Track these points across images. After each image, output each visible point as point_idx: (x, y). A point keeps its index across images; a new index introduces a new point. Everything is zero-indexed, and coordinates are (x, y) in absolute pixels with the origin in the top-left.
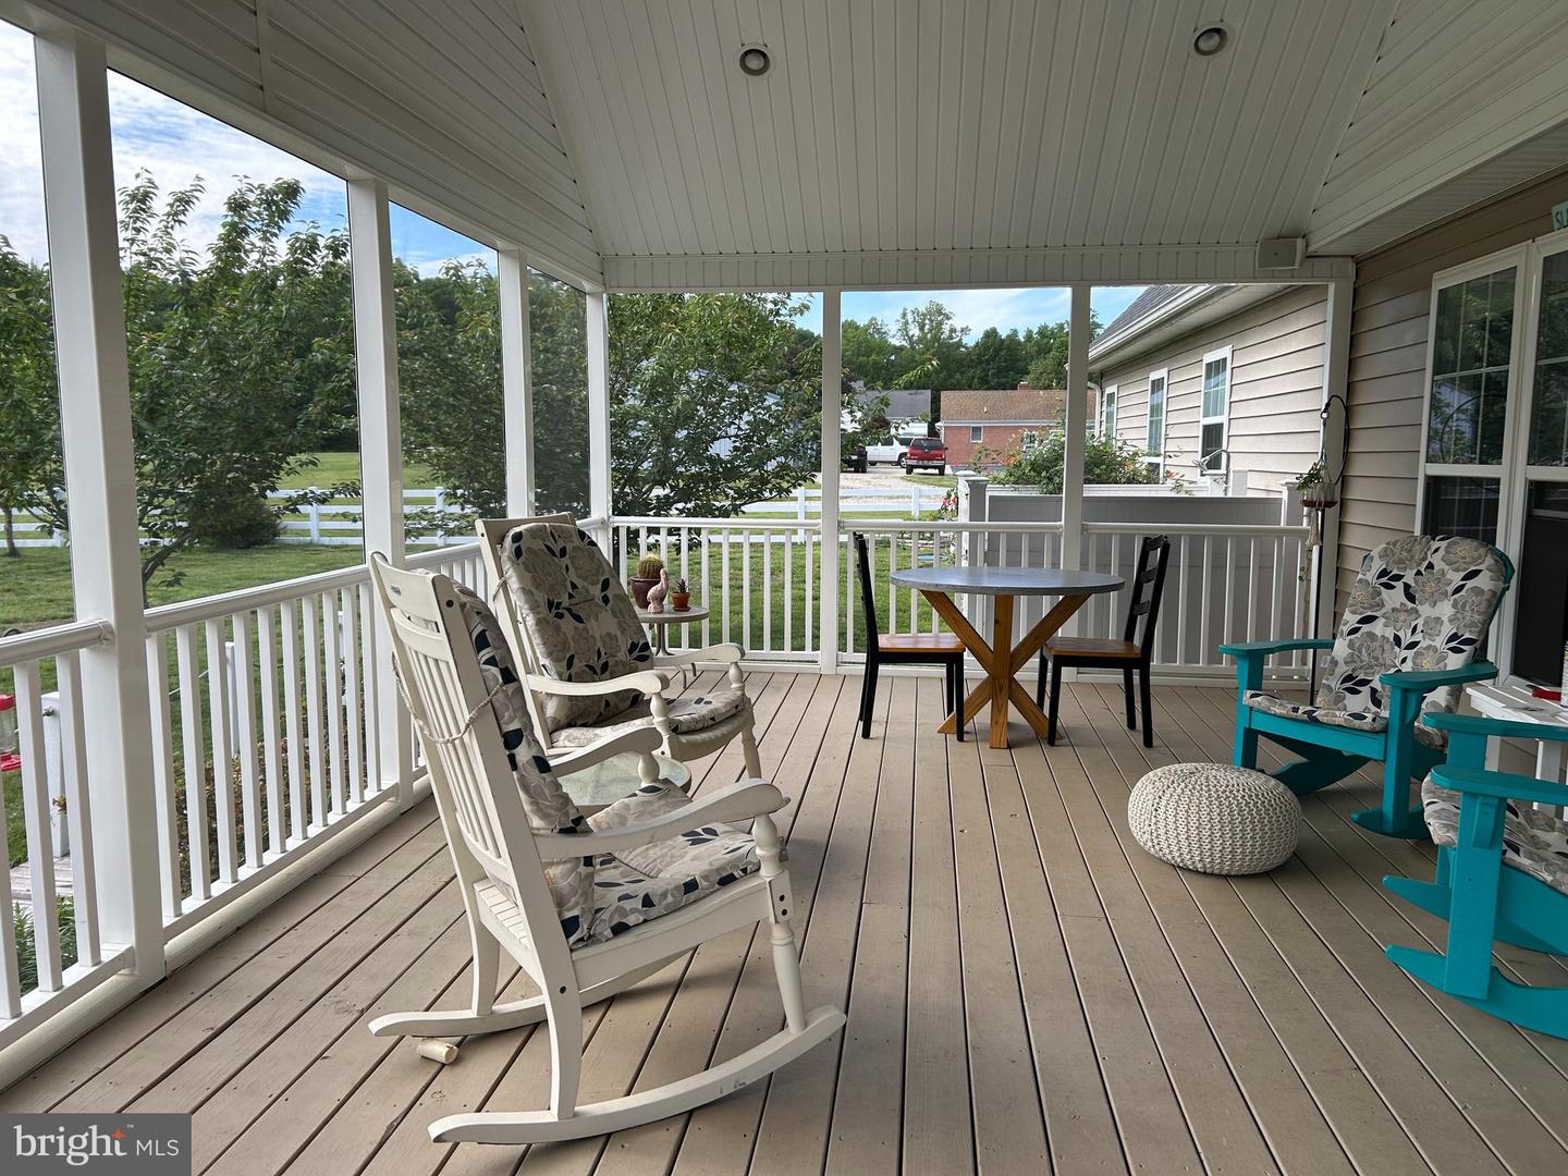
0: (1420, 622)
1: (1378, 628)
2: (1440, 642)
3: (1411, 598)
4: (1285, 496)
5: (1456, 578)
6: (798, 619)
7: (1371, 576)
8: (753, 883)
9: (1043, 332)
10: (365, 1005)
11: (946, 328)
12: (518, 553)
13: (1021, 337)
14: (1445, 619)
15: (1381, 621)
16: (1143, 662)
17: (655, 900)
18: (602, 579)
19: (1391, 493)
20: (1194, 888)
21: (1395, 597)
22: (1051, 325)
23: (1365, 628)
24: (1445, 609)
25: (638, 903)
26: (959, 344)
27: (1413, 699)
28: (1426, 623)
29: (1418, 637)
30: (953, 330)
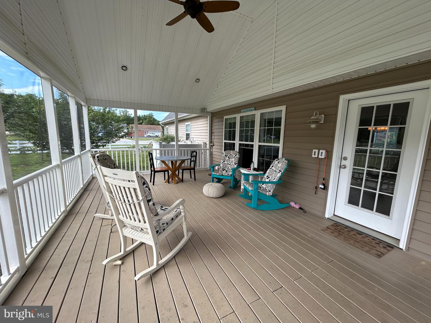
0: (230, 161)
1: (225, 162)
2: (233, 164)
3: (229, 158)
4: (203, 144)
5: (234, 156)
6: (132, 165)
7: (224, 156)
8: (181, 216)
9: (144, 116)
10: (91, 259)
11: (128, 114)
12: (99, 160)
13: (141, 116)
14: (233, 161)
15: (226, 161)
16: (194, 169)
17: (168, 223)
18: (113, 164)
19: (218, 144)
20: (215, 200)
21: (227, 158)
22: (146, 115)
23: (224, 162)
24: (233, 159)
25: (166, 225)
26: (130, 117)
27: (234, 171)
28: (231, 161)
29: (231, 163)
30: (129, 114)
